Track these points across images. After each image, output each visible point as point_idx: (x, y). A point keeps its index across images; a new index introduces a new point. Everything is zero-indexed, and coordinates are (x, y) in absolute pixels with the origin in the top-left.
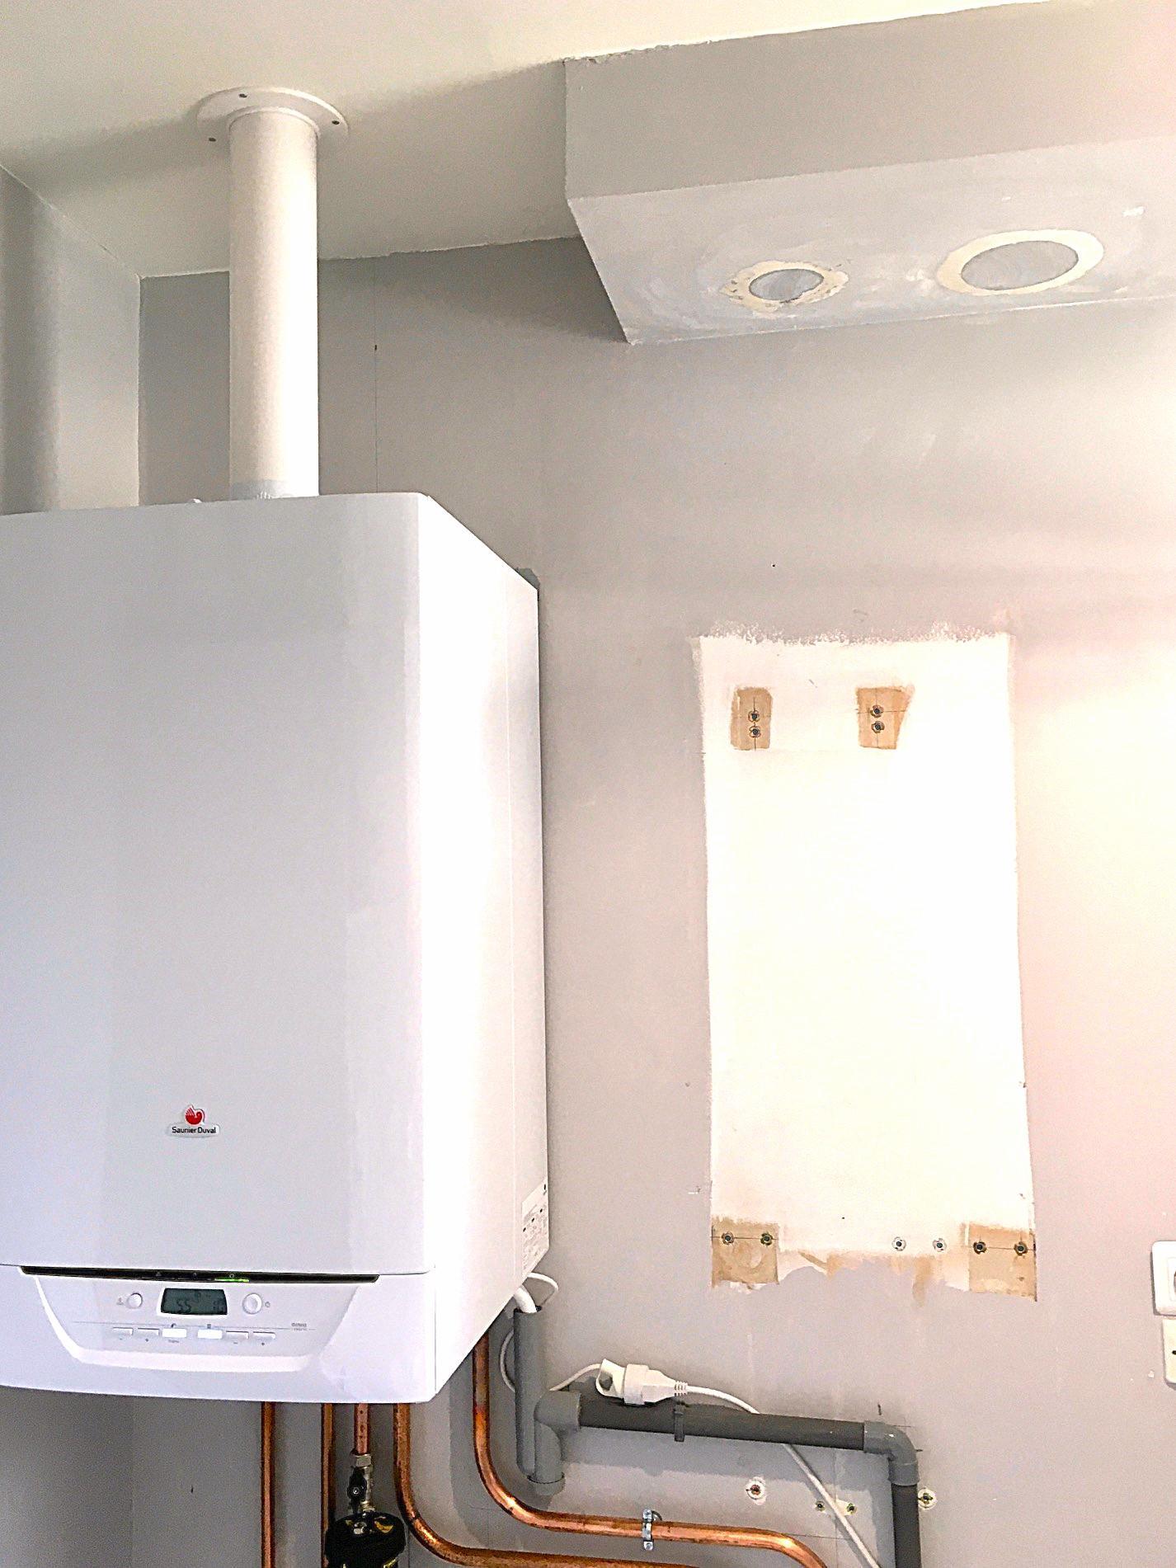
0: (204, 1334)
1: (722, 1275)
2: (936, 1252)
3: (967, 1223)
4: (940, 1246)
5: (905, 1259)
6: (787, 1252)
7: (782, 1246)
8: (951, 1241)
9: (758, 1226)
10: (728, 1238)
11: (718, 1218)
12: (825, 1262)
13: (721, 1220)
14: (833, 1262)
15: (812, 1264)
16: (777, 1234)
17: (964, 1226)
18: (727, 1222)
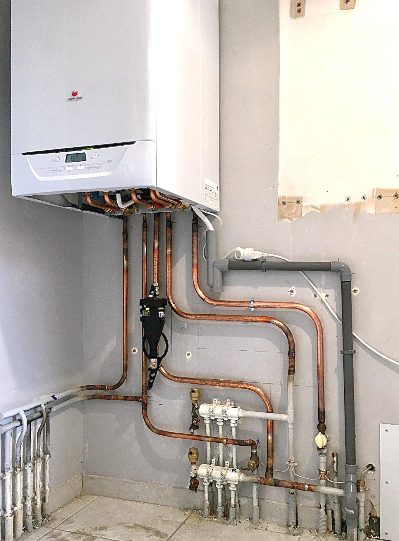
0: (79, 168)
1: (281, 217)
2: (363, 201)
3: (375, 188)
4: (364, 198)
5: (351, 205)
6: (306, 207)
7: (304, 204)
8: (369, 196)
9: (295, 198)
10: (284, 203)
11: (280, 196)
12: (320, 208)
13: (281, 197)
14: (323, 208)
15: (315, 210)
16: (302, 200)
17: (374, 190)
18: (284, 197)
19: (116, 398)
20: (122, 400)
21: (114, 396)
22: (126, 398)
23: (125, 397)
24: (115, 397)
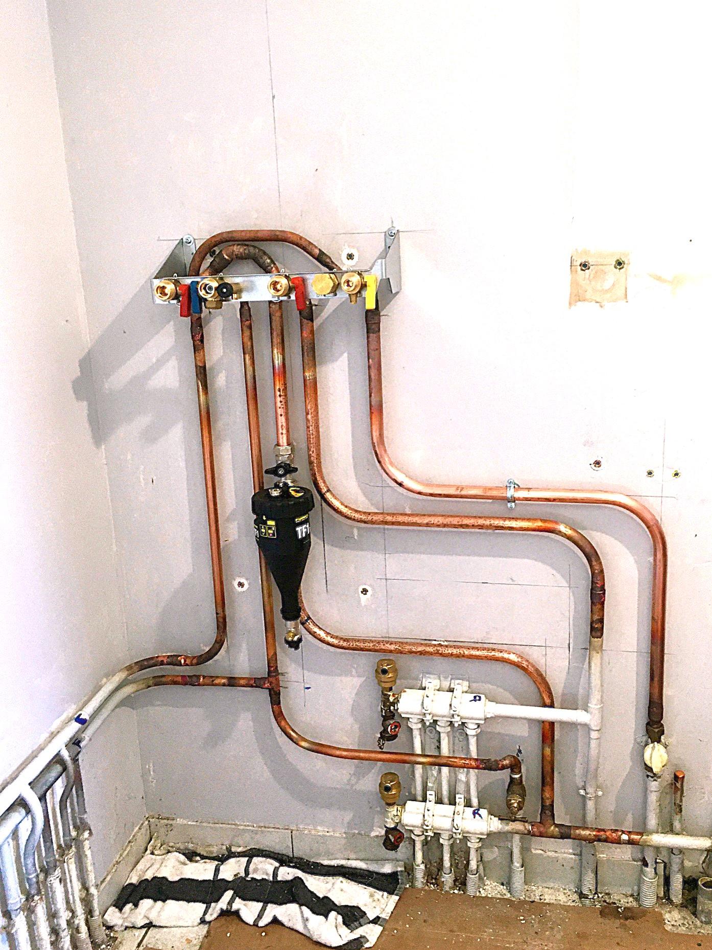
6: (637, 275)
7: (633, 269)
9: (612, 254)
10: (584, 266)
11: (577, 249)
12: (671, 281)
13: (579, 251)
14: (678, 279)
15: (658, 283)
16: (629, 260)
18: (585, 252)
19: (211, 681)
20: (224, 685)
21: (204, 677)
22: (232, 682)
23: (230, 678)
24: (208, 681)
